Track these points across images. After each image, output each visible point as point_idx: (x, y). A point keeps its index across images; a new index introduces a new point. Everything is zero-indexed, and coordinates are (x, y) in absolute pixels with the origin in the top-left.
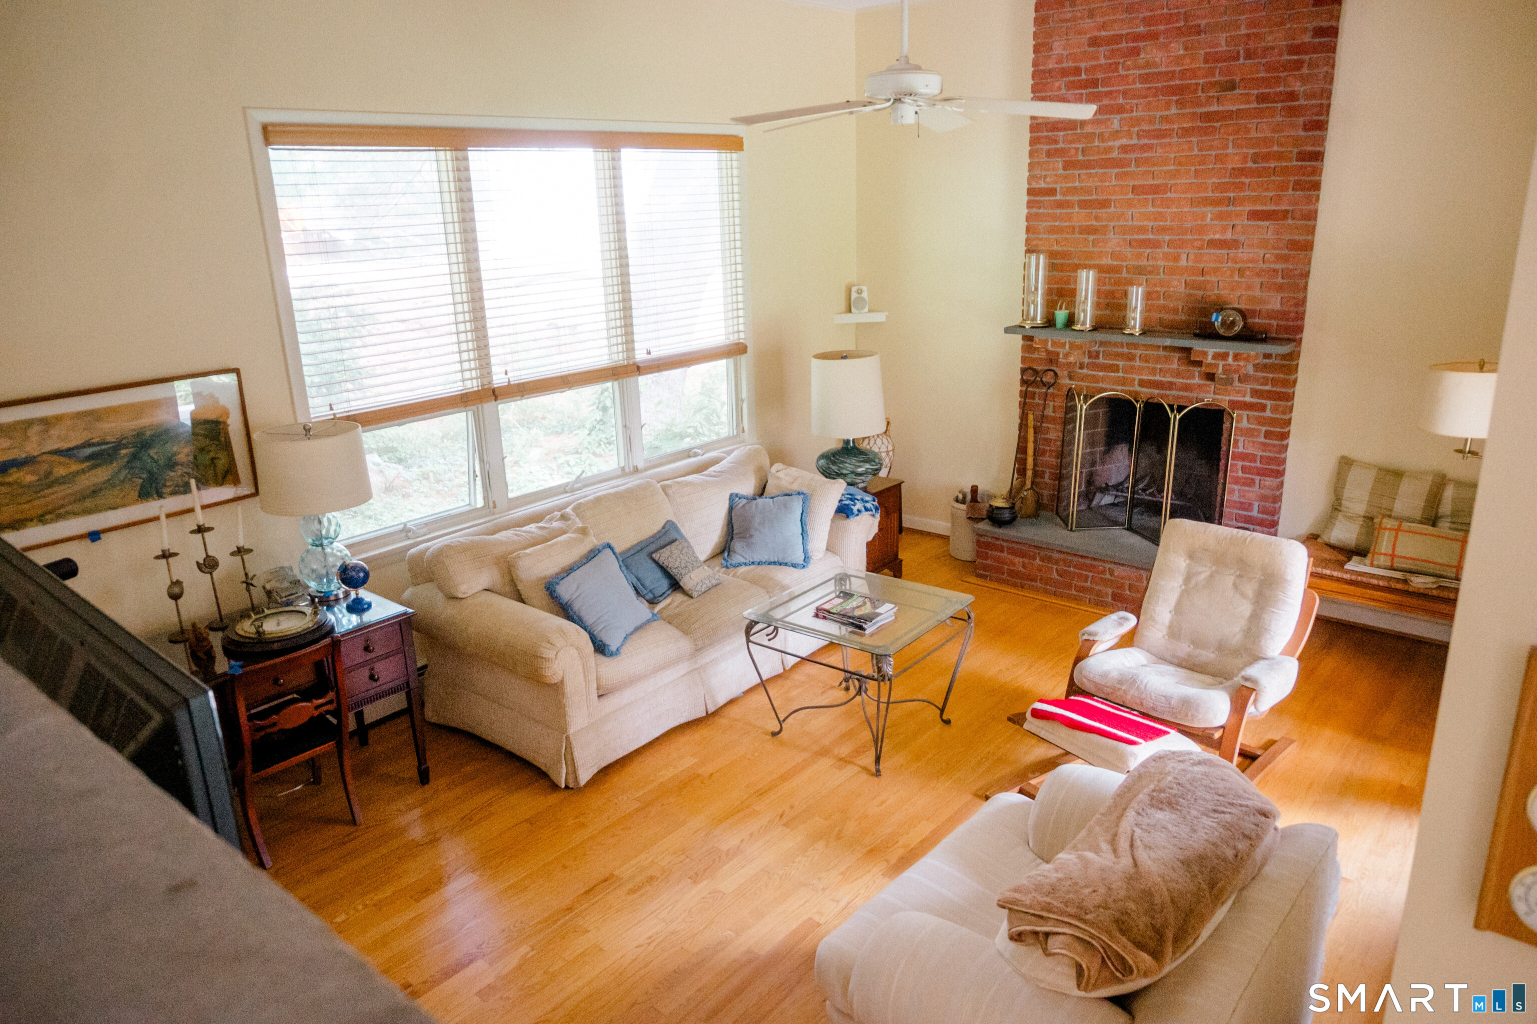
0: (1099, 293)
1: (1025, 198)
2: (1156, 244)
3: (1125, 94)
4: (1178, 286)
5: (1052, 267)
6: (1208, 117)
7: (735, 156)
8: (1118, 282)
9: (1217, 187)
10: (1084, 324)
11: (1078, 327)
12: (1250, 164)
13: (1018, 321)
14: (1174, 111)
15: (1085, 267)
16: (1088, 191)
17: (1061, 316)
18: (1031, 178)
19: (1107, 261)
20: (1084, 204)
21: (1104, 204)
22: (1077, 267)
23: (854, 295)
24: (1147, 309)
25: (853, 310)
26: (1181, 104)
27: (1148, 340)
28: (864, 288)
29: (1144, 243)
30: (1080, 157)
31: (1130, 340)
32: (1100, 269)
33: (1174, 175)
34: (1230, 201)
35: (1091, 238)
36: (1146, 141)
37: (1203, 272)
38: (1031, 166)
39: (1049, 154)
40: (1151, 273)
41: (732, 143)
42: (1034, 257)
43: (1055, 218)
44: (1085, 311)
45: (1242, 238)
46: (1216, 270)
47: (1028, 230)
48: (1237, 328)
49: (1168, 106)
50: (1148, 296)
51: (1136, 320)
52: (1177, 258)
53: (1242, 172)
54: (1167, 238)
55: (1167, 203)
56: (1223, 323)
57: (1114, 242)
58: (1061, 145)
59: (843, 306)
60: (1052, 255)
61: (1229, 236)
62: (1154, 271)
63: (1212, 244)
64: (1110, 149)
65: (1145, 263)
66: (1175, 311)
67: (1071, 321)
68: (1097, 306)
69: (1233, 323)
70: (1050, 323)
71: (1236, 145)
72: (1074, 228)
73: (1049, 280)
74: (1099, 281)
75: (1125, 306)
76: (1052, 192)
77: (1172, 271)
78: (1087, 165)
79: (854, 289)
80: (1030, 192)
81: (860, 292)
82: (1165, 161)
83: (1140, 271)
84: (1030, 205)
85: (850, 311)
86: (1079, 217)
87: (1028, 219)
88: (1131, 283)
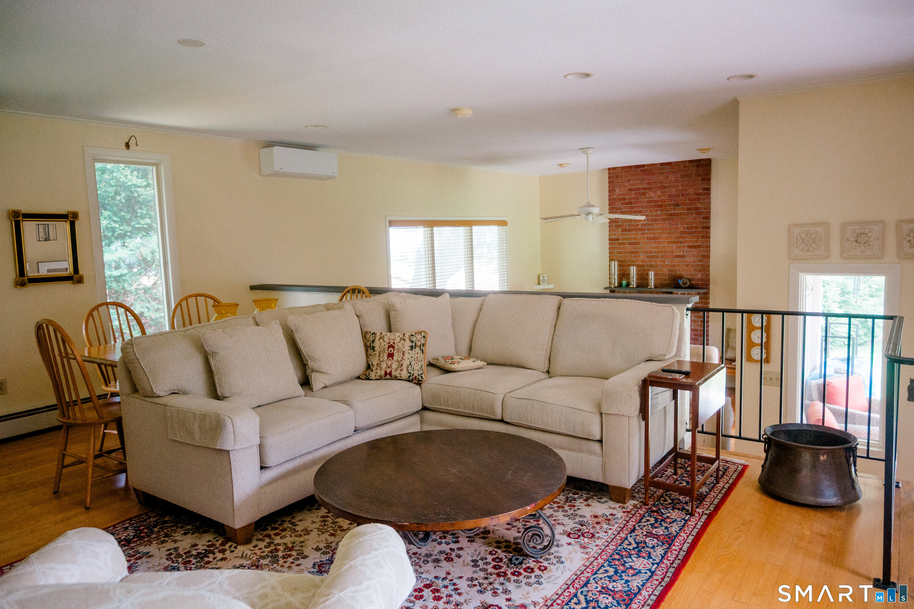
0: (637, 274)
1: (608, 242)
2: (657, 257)
3: (642, 207)
4: (666, 271)
5: (620, 266)
6: (671, 215)
7: (504, 227)
8: (645, 270)
9: (676, 238)
10: (633, 285)
11: (631, 286)
12: (686, 230)
13: (608, 285)
14: (659, 213)
15: (632, 265)
16: (631, 239)
17: (624, 283)
18: (610, 235)
19: (640, 263)
20: (630, 244)
21: (637, 243)
22: (629, 266)
23: (541, 278)
24: (655, 279)
25: (541, 283)
26: (662, 211)
27: (655, 290)
28: (545, 275)
29: (653, 257)
30: (627, 227)
31: (651, 290)
32: (638, 266)
33: (661, 233)
34: (681, 242)
35: (633, 255)
36: (649, 223)
37: (674, 266)
38: (610, 231)
39: (616, 226)
40: (656, 267)
41: (503, 223)
42: (613, 262)
43: (619, 248)
44: (633, 281)
45: (686, 254)
46: (678, 265)
47: (610, 253)
48: (687, 285)
49: (657, 210)
50: (655, 275)
51: (652, 284)
52: (664, 261)
53: (684, 232)
54: (660, 255)
55: (659, 243)
56: (683, 283)
57: (642, 256)
58: (620, 223)
59: (537, 282)
60: (619, 261)
61: (682, 253)
62: (656, 266)
63: (676, 256)
64: (637, 225)
65: (653, 263)
66: (665, 280)
67: (628, 285)
68: (637, 279)
69: (686, 283)
70: (620, 285)
71: (682, 224)
72: (626, 252)
73: (619, 270)
74: (638, 270)
75: (648, 278)
76: (618, 239)
77: (663, 266)
78: (630, 230)
79: (541, 276)
80: (610, 239)
81: (543, 277)
82: (658, 229)
83: (652, 266)
84: (610, 244)
85: (539, 284)
86: (628, 248)
87: (609, 249)
88: (649, 270)
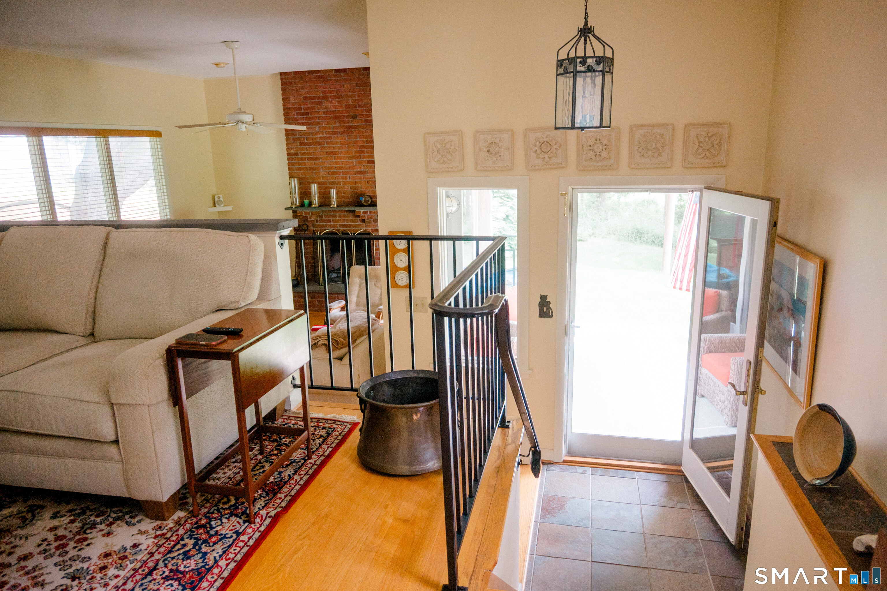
0: (319, 193)
1: (287, 157)
2: (338, 173)
3: (319, 118)
4: (348, 188)
5: (300, 183)
6: (350, 127)
7: (158, 139)
8: (326, 188)
9: (356, 152)
10: (315, 204)
11: (314, 206)
12: (365, 144)
13: (289, 205)
14: (337, 125)
15: (313, 183)
16: (310, 154)
17: (306, 202)
18: (288, 149)
19: (321, 180)
20: (309, 159)
21: (317, 159)
22: (310, 183)
23: (216, 199)
24: (338, 198)
25: (217, 205)
26: (339, 122)
27: (339, 209)
28: (221, 196)
29: (333, 173)
30: (306, 141)
31: (333, 209)
32: (319, 184)
33: (341, 147)
34: (361, 157)
35: (314, 172)
36: (328, 136)
37: (356, 183)
38: (287, 144)
39: (293, 139)
40: (337, 184)
41: (156, 134)
42: (293, 180)
43: (299, 164)
44: (315, 200)
45: (367, 170)
46: (360, 182)
47: (289, 169)
48: (369, 202)
49: (335, 123)
50: (337, 193)
51: (334, 202)
52: (346, 178)
53: (363, 147)
54: (341, 171)
55: (340, 158)
56: (364, 200)
57: (323, 173)
58: (298, 136)
59: (211, 204)
60: (300, 179)
61: (362, 170)
62: (338, 183)
63: (358, 172)
64: (316, 138)
65: (335, 180)
66: (348, 197)
67: (310, 204)
68: (320, 198)
69: (368, 201)
70: (302, 205)
71: (360, 138)
72: (307, 168)
73: (300, 188)
74: (319, 188)
75: (330, 196)
76: (296, 154)
77: (344, 183)
78: (310, 144)
79: (216, 197)
80: (288, 154)
81: (219, 198)
82: (337, 143)
83: (333, 183)
84: (288, 159)
85: (215, 206)
86: (309, 164)
87: (289, 165)
88: (331, 188)
